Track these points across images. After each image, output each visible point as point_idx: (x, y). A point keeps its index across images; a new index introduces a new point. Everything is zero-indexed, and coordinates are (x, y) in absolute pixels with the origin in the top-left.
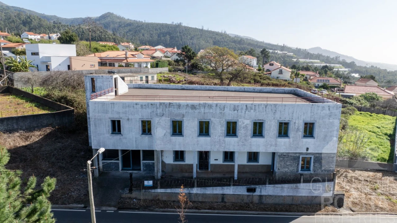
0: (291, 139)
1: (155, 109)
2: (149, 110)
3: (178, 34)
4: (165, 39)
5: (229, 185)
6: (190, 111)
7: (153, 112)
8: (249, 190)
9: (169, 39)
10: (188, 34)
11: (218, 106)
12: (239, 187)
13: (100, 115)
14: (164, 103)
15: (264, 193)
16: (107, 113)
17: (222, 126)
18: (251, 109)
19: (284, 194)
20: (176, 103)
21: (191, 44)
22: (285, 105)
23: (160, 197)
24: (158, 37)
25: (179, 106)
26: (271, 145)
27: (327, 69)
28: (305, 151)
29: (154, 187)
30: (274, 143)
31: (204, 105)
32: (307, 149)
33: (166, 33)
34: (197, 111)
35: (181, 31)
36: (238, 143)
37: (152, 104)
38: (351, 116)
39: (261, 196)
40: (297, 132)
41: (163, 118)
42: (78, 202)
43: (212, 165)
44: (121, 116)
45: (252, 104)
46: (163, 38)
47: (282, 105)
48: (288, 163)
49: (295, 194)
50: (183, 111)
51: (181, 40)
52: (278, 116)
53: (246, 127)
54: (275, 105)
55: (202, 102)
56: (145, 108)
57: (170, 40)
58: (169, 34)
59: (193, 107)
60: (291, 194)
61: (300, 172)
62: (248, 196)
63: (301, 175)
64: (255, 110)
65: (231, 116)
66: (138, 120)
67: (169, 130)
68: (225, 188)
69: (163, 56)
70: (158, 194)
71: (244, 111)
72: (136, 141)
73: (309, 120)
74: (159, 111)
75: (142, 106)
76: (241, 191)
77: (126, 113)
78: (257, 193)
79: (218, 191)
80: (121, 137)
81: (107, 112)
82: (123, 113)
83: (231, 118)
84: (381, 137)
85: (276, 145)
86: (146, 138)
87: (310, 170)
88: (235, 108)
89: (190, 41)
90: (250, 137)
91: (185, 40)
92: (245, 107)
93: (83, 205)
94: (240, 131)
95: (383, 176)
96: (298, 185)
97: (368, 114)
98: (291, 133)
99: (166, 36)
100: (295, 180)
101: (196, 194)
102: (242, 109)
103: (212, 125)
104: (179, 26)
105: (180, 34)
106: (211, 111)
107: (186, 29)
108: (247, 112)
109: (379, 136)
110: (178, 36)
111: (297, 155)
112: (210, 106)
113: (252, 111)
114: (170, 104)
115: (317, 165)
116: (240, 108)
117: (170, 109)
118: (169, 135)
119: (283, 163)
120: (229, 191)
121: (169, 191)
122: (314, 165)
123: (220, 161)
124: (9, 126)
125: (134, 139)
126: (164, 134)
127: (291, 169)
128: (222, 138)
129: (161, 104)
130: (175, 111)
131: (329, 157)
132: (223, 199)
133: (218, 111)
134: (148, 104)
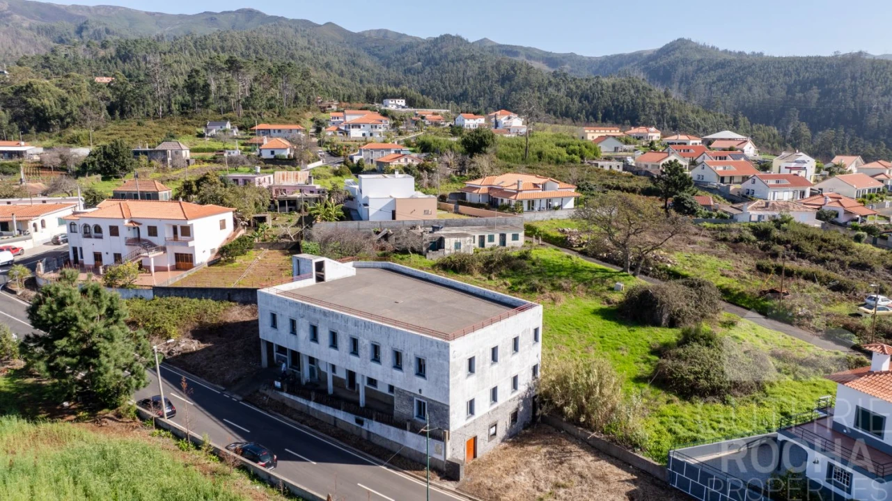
0: (405, 374)
2: (294, 310)
3: (848, 82)
4: (804, 96)
5: (339, 409)
6: (323, 318)
7: (297, 311)
8: (357, 421)
9: (817, 96)
10: (878, 80)
11: (343, 317)
12: (349, 414)
13: (264, 305)
15: (371, 430)
17: (348, 342)
18: (369, 327)
19: (391, 438)
20: (312, 307)
21: (881, 107)
22: (397, 331)
23: (286, 402)
24: (787, 93)
25: (315, 310)
28: (418, 393)
29: (281, 390)
30: (390, 375)
31: (332, 314)
32: (421, 391)
33: (813, 82)
34: (328, 319)
35: (858, 75)
36: (360, 364)
37: (296, 304)
39: (369, 433)
40: (410, 366)
41: (305, 320)
42: (223, 385)
43: (357, 385)
44: (277, 310)
45: (369, 322)
46: (799, 95)
47: (394, 330)
48: (404, 403)
49: (400, 442)
50: (318, 316)
51: (853, 98)
52: (391, 342)
53: (365, 347)
54: (388, 328)
55: (331, 310)
56: (292, 307)
57: (819, 99)
58: (820, 82)
59: (325, 314)
60: (395, 441)
61: (414, 417)
62: (357, 427)
64: (372, 329)
65: (353, 332)
66: (288, 317)
67: (309, 334)
68: (337, 410)
70: (284, 398)
71: (363, 329)
72: (286, 339)
73: (420, 355)
74: (301, 312)
76: (351, 419)
78: (365, 427)
79: (330, 411)
80: (277, 332)
81: (268, 304)
82: (278, 307)
83: (353, 334)
85: (392, 377)
86: (293, 338)
87: (425, 419)
88: (356, 323)
89: (880, 99)
90: (369, 361)
91: (865, 98)
92: (363, 324)
93: (223, 388)
94: (361, 351)
96: (405, 432)
98: (404, 366)
99: (810, 88)
100: (401, 425)
101: (313, 409)
103: (339, 338)
104: (854, 60)
105: (853, 82)
106: (338, 322)
107: (874, 68)
108: (365, 331)
110: (847, 87)
111: (412, 395)
112: (337, 316)
113: (370, 330)
114: (308, 306)
115: (432, 414)
117: (308, 311)
118: (308, 339)
119: (400, 402)
120: (341, 415)
121: (292, 397)
122: (428, 414)
125: (286, 337)
126: (305, 338)
127: (407, 411)
128: (348, 354)
129: (302, 304)
130: (313, 315)
131: (442, 409)
132: (335, 422)
133: (343, 323)
134: (294, 302)
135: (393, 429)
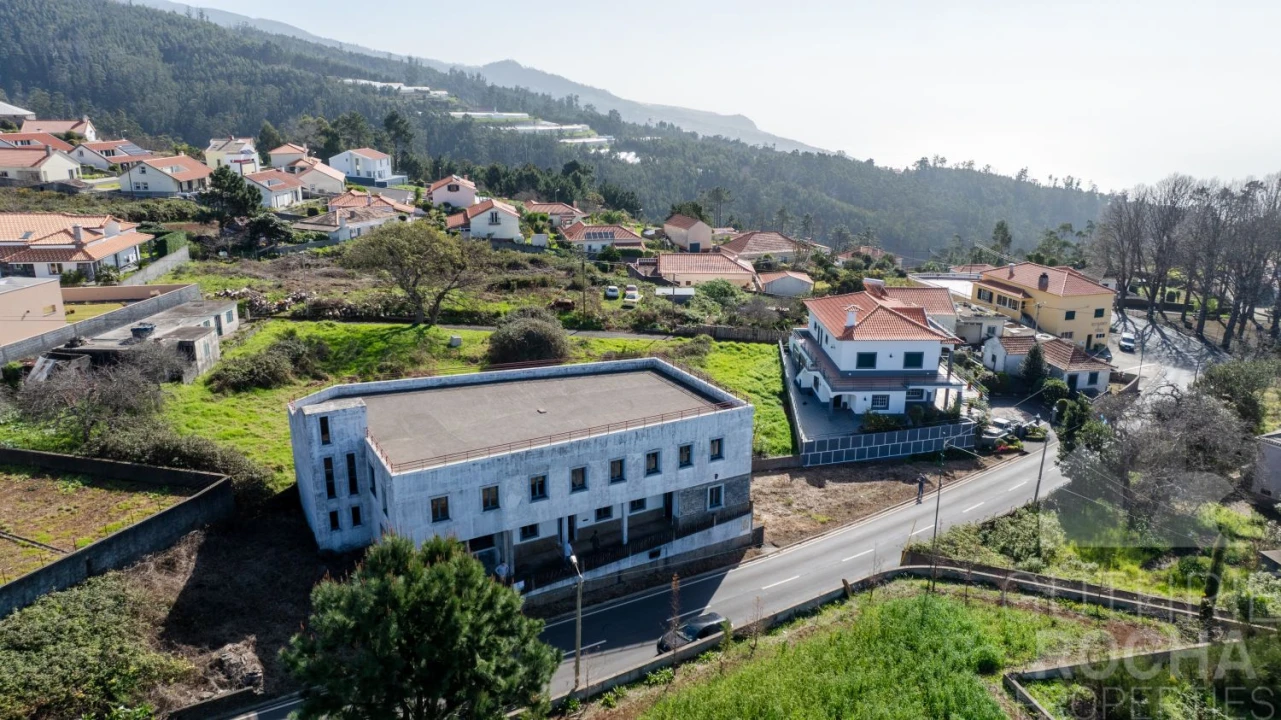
0: (696, 467)
1: (504, 466)
2: (495, 470)
5: (627, 556)
6: (559, 457)
7: (501, 471)
8: (652, 556)
11: (598, 441)
12: (640, 555)
13: (412, 495)
14: (518, 454)
15: (671, 554)
16: (424, 490)
17: (604, 470)
18: (643, 436)
19: (696, 548)
20: (536, 450)
21: (66, 56)
22: (686, 422)
25: (541, 453)
26: (671, 482)
27: (579, 174)
28: (713, 480)
30: (674, 478)
31: (578, 444)
32: (716, 476)
36: (627, 489)
37: (499, 460)
38: (707, 357)
39: (667, 560)
40: (702, 455)
41: (518, 477)
43: (579, 530)
44: (450, 488)
45: (644, 429)
47: (682, 422)
48: (693, 502)
49: (708, 544)
50: (548, 460)
52: (677, 439)
53: (636, 464)
54: (674, 424)
55: (573, 440)
56: (489, 468)
59: (562, 450)
60: (703, 545)
61: (709, 510)
62: (651, 564)
63: (713, 514)
64: (648, 436)
65: (615, 452)
66: (477, 489)
67: (526, 493)
68: (622, 561)
69: (77, 169)
71: (633, 442)
72: (474, 524)
73: (716, 436)
74: (511, 468)
75: (483, 466)
76: (642, 559)
77: (457, 483)
78: (662, 556)
79: (612, 568)
80: (451, 523)
81: (424, 488)
82: (452, 483)
83: (615, 456)
84: (769, 401)
85: (677, 480)
86: (491, 515)
87: (720, 505)
88: (622, 439)
90: (642, 478)
92: (634, 436)
94: (630, 472)
95: (792, 478)
96: (711, 529)
97: (732, 346)
98: (696, 459)
100: (704, 523)
101: (586, 583)
102: (631, 439)
103: (591, 470)
106: (589, 451)
108: (638, 442)
109: (766, 401)
111: (704, 487)
112: (587, 444)
113: (644, 439)
114: (527, 452)
115: (729, 494)
116: (628, 438)
117: (528, 461)
118: (526, 501)
119: (686, 504)
120: (627, 564)
121: (547, 589)
122: (726, 497)
123: (592, 521)
124: (123, 552)
125: (472, 522)
126: (518, 503)
127: (697, 508)
128: (604, 488)
129: (513, 456)
130: (535, 462)
131: (742, 481)
132: (619, 578)
133: (598, 448)
134: (493, 459)
135: (696, 536)
